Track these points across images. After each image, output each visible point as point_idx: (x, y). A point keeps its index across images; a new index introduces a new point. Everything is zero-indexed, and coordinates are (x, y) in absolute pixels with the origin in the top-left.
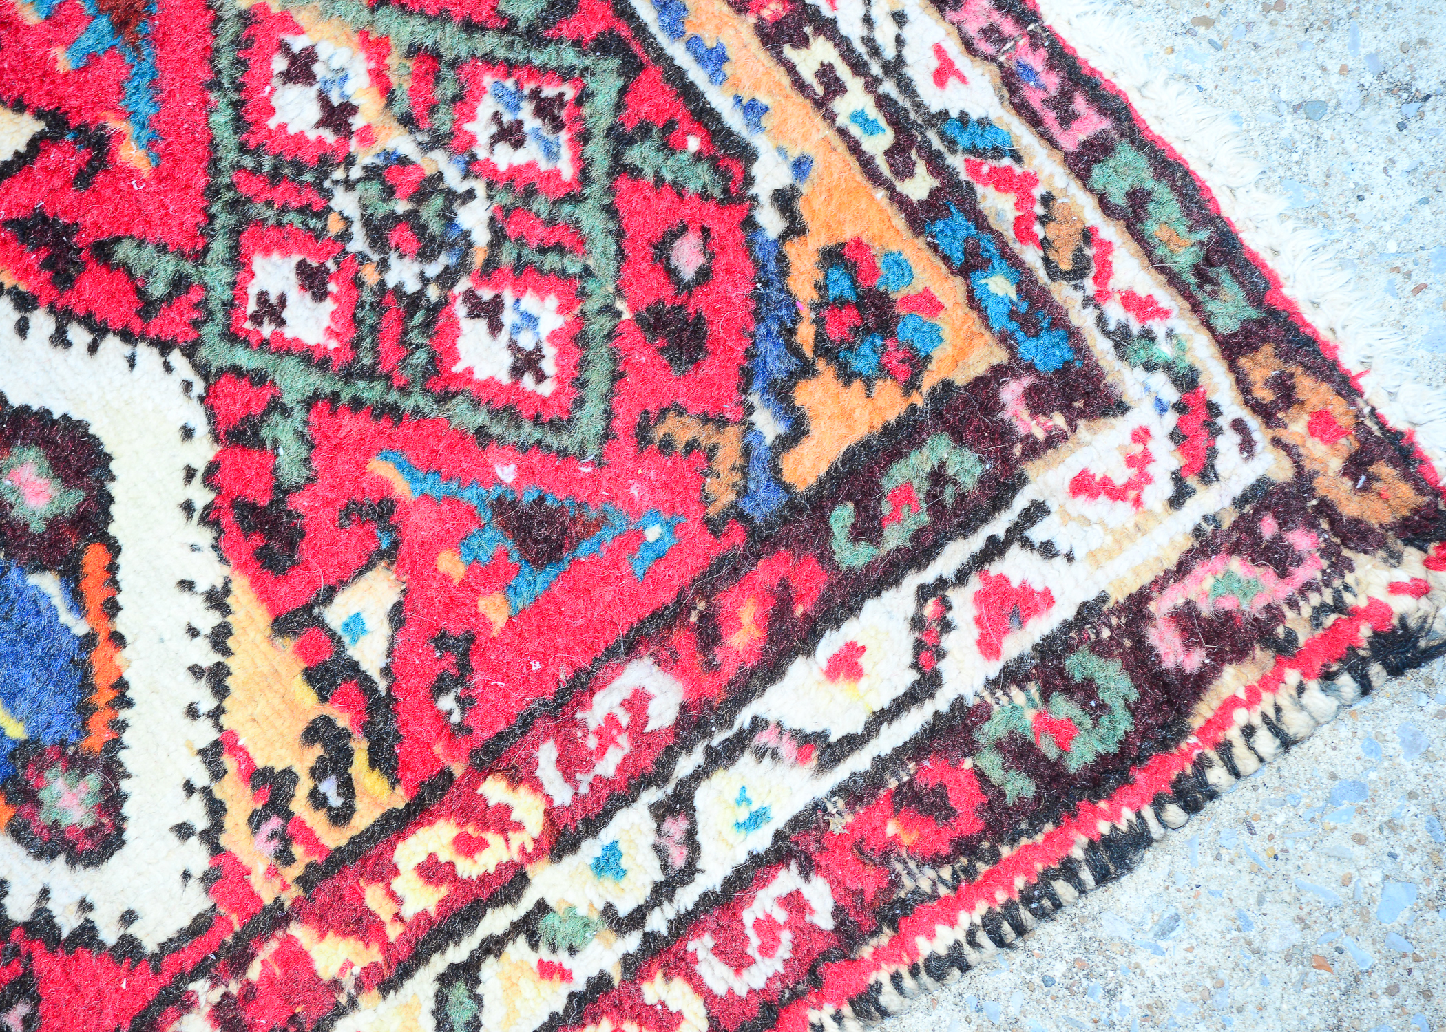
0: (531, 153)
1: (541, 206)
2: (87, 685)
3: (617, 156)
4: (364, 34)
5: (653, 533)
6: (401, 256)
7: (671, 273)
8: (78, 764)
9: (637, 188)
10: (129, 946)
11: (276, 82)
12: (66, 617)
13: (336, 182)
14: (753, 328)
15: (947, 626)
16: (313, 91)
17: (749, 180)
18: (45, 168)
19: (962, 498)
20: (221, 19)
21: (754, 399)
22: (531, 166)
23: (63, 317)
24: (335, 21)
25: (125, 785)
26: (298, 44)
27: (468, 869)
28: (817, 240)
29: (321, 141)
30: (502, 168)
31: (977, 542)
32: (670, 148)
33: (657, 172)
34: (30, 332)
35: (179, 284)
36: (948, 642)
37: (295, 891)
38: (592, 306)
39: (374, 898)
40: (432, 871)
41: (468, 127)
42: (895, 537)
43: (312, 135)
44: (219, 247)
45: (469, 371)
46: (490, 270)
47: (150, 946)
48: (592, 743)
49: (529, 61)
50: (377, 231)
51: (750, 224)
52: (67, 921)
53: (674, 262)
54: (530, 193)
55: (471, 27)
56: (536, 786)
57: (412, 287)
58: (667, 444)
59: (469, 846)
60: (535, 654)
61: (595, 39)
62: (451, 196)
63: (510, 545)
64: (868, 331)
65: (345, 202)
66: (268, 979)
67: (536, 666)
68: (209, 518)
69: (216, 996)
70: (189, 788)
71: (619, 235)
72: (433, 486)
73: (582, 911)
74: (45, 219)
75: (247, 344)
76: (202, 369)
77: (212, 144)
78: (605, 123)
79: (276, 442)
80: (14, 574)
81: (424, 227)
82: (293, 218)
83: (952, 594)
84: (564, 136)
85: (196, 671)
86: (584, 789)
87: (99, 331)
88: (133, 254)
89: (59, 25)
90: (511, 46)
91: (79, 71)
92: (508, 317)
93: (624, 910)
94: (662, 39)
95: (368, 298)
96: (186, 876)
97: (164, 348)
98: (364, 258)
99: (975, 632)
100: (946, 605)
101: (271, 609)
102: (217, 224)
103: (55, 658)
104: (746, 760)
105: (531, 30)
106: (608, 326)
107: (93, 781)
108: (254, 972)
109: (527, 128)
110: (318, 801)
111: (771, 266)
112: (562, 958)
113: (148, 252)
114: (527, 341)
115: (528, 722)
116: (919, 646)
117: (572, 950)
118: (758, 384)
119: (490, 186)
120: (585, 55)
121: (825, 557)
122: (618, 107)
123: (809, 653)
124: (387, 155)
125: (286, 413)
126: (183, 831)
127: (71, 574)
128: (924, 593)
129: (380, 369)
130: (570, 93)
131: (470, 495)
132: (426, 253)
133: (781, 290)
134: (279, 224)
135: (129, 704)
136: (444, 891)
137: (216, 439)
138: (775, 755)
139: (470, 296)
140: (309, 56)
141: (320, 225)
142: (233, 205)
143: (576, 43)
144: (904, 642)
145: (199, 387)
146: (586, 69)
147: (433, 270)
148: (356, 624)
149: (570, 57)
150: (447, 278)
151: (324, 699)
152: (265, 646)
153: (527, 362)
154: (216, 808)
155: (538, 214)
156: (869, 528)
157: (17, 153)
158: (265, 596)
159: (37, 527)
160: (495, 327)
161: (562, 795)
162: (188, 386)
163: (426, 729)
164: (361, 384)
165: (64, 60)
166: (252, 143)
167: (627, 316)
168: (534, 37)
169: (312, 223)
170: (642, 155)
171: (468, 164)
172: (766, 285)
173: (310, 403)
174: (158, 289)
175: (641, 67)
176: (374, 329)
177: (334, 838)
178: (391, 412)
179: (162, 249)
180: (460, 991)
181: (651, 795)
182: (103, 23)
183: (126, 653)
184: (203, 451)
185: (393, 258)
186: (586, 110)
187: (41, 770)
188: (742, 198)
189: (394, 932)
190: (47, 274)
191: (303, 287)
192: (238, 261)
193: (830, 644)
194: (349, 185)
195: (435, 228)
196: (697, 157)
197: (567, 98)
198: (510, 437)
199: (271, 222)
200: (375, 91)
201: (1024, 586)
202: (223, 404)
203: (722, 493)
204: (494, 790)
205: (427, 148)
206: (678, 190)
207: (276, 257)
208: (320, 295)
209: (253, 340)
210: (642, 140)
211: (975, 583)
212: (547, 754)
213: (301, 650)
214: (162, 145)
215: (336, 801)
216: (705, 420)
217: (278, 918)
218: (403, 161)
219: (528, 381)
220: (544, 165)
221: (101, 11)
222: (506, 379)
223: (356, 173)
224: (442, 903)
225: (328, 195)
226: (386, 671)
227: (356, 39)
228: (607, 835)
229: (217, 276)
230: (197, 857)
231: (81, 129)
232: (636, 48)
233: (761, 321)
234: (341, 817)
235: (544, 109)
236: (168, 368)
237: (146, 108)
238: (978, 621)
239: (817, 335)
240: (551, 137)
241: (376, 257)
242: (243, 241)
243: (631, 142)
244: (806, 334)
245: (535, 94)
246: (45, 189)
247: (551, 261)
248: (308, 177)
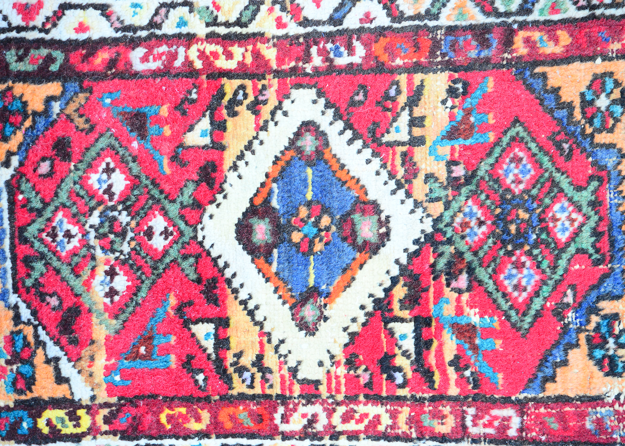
0: (67, 226)
1: (74, 210)
2: (283, 170)
3: (44, 208)
4: (88, 290)
5: (108, 101)
6: (121, 223)
7: (52, 166)
8: (300, 151)
9: (45, 196)
10: (320, 94)
11: (121, 294)
12: (276, 191)
13: (124, 255)
14: (41, 135)
15: (48, 18)
16: (113, 285)
17: (13, 176)
18: (198, 314)
19: (18, 49)
20: (124, 321)
21: (55, 116)
22: (69, 223)
23: (221, 271)
24: (93, 299)
25: (292, 137)
26: (108, 300)
27: (219, 49)
28: (6, 147)
29: (120, 270)
30: (77, 227)
31: (23, 34)
32: (28, 201)
33: (36, 196)
34: (233, 273)
35: (185, 258)
36: (50, 14)
37: (268, 77)
38: (80, 173)
39: (249, 60)
40: (229, 56)
41: (78, 245)
42: (44, 52)
43: (122, 273)
44: (167, 260)
45: (125, 179)
46: (101, 202)
47: (314, 90)
48: (164, 57)
49: (49, 251)
50: (123, 234)
51: (21, 164)
52: (330, 112)
53: (49, 169)
54: (74, 215)
55: (58, 271)
56: (187, 57)
57: (125, 213)
58: (87, 121)
59: (215, 55)
60: (162, 91)
61: (26, 244)
62: (96, 230)
63: (148, 125)
64: (10, 112)
65: (126, 248)
66: (290, 60)
67: (164, 88)
68: (221, 190)
69: (307, 65)
70: (276, 124)
71: (59, 186)
72: (157, 156)
73: (198, 16)
74: (208, 300)
75: (179, 228)
76: (195, 230)
77: (150, 289)
78: (40, 220)
79: (190, 197)
80: (282, 212)
81: (110, 226)
82: (143, 254)
83: (40, 26)
84: (54, 224)
85: (253, 153)
86: (175, 47)
87: (215, 260)
88: (191, 274)
89: (167, 350)
90: (50, 259)
91: (171, 334)
92: (105, 186)
93: (187, 9)
94: (8, 231)
95: (138, 218)
96: (293, 102)
97: (201, 243)
98: (132, 230)
99: (41, 11)
100: (44, 24)
101: (222, 154)
102: (164, 266)
103: (286, 182)
104: (127, 23)
105: (41, 259)
106: (80, 165)
107: (299, 143)
108: (293, 64)
109: (63, 234)
110: (245, 96)
111: (23, 148)
112: (211, 8)
113: (187, 272)
114: (105, 176)
115: (177, 75)
116: (59, 18)
117: (208, 8)
118: (51, 119)
119: (84, 225)
120: (33, 242)
121: (66, 60)
122: (34, 221)
123: (89, 39)
124: (105, 253)
125: (181, 203)
126: (285, 114)
127: (267, 201)
128: (47, 32)
129: (148, 196)
130: (44, 235)
131: (149, 146)
132: (114, 219)
133: (26, 140)
134: (147, 255)
135: (276, 157)
136: (230, 48)
137: (205, 210)
138: (118, 19)
139: (111, 199)
140: (107, 295)
141: (137, 247)
142: (156, 268)
143: (32, 246)
144: (62, 23)
145: (199, 226)
146: (35, 238)
147: (116, 213)
148: (203, 134)
149: (37, 244)
150: (113, 208)
151: (225, 121)
152: (231, 146)
153: (108, 171)
154: (273, 113)
155: (77, 208)
156: (50, 59)
157: (203, 323)
158: (222, 159)
159: (267, 220)
160: (110, 186)
161: (181, 50)
162: (202, 229)
163: (205, 93)
164: (156, 196)
165: (173, 339)
166: (139, 282)
167: (73, 164)
168: (42, 256)
169: (138, 249)
170: (37, 204)
171: (85, 235)
172: (29, 144)
173: (173, 201)
174: (192, 260)
175: (19, 228)
176: (143, 209)
177: (248, 83)
178: (154, 183)
179: (183, 270)
180: (244, 19)
181: (158, 32)
182: (155, 342)
183: (267, 170)
184: (211, 209)
185: (124, 224)
186: (43, 227)
187: (310, 156)
188: (18, 173)
189: (250, 48)
190: (217, 285)
191: (153, 233)
192: (165, 252)
193: (82, 37)
194: (121, 252)
195: (107, 224)
196: (22, 192)
197: (46, 234)
198: (127, 154)
199: (149, 257)
200: (96, 273)
201: (19, 13)
202: (197, 216)
203: (82, 98)
204: (198, 64)
205: (94, 248)
206: (34, 187)
207: (155, 247)
208: (150, 228)
209: (176, 228)
210: (34, 208)
211: (31, 24)
212: (178, 63)
213: (222, 138)
214: (163, 298)
215: (241, 92)
216: (72, 121)
217: (277, 73)
218: (102, 248)
219: (112, 165)
220: (65, 220)
221: (154, 346)
222: (118, 170)
223: (117, 254)
224: (232, 46)
225: (129, 254)
226: (204, 116)
227: (91, 291)
228: (177, 31)
229: (174, 253)
230: (286, 104)
231: (181, 317)
232: (17, 234)
233: (38, 136)
234: (242, 87)
235: (54, 236)
236: (204, 237)
237: (161, 311)
238: (38, 14)
239: (25, 121)
240: (58, 226)
241: (128, 228)
242: (160, 257)
243: (37, 209)
244: (28, 123)
245: (54, 241)
246: (202, 308)
247: (82, 193)
248: (131, 262)
